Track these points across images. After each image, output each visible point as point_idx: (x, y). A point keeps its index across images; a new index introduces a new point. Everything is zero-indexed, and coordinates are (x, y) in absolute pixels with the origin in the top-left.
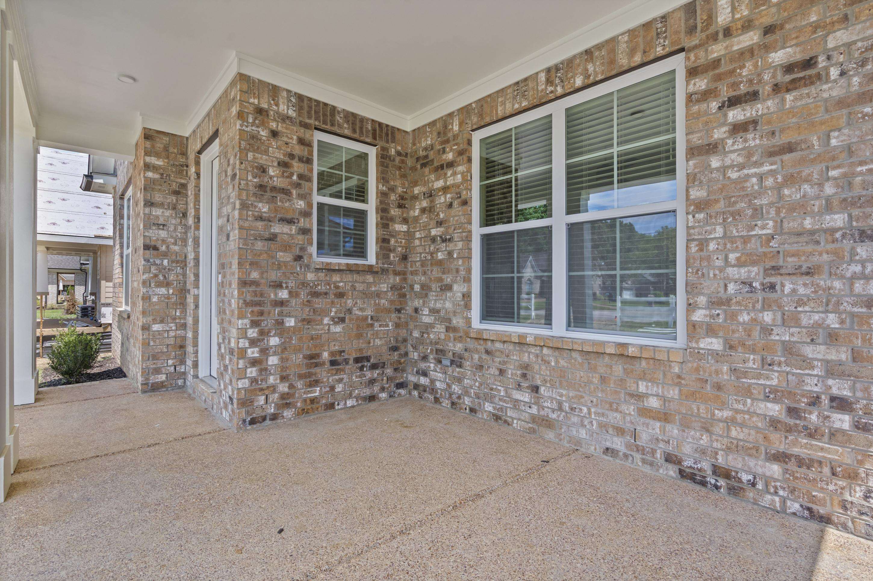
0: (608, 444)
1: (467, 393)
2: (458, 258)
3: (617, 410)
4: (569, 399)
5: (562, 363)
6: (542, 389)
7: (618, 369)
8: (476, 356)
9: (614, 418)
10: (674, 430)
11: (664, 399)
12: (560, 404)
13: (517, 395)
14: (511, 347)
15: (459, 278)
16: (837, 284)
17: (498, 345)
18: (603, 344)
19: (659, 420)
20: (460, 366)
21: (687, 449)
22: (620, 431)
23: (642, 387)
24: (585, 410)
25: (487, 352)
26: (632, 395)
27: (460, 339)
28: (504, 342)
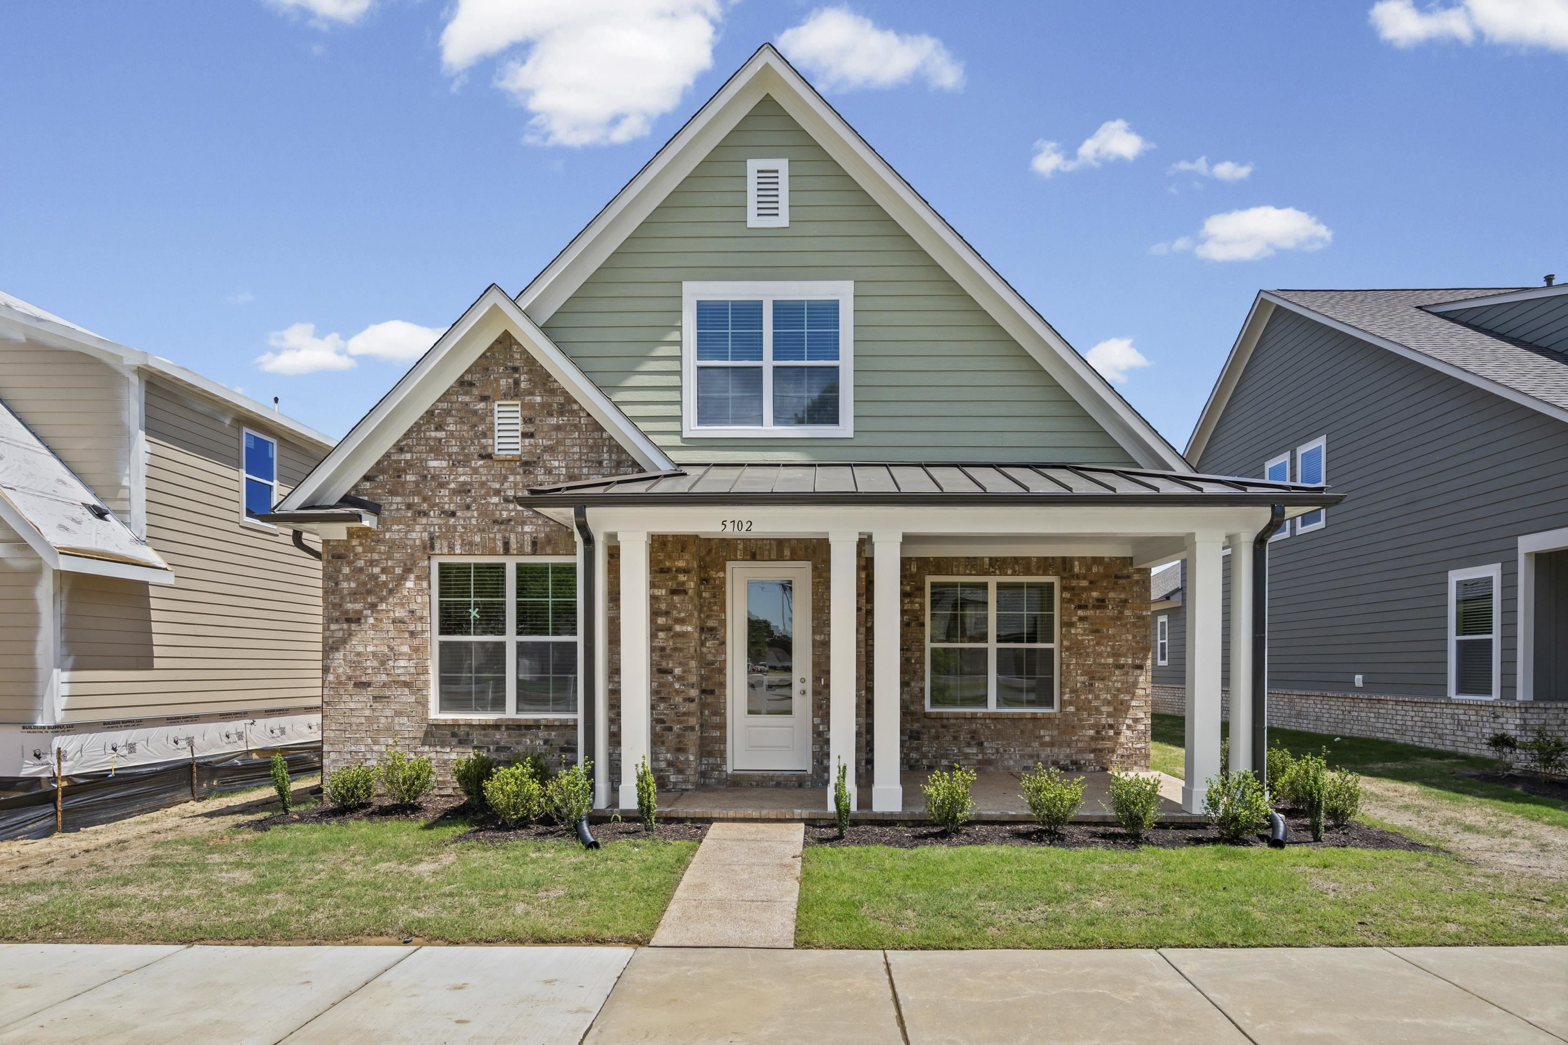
0: (1025, 764)
1: (924, 756)
2: (915, 663)
3: (1030, 746)
4: (1003, 746)
5: (999, 726)
6: (985, 744)
7: (1030, 726)
8: (933, 731)
9: (1028, 750)
10: (1056, 750)
11: (1052, 736)
12: (997, 750)
13: (968, 750)
14: (963, 721)
15: (916, 678)
16: (1110, 684)
17: (952, 721)
18: (1025, 713)
19: (1049, 746)
20: (918, 739)
21: (1061, 757)
22: (1031, 756)
23: (1042, 733)
24: (1012, 749)
25: (943, 726)
26: (1037, 737)
27: (918, 720)
28: (957, 719)
